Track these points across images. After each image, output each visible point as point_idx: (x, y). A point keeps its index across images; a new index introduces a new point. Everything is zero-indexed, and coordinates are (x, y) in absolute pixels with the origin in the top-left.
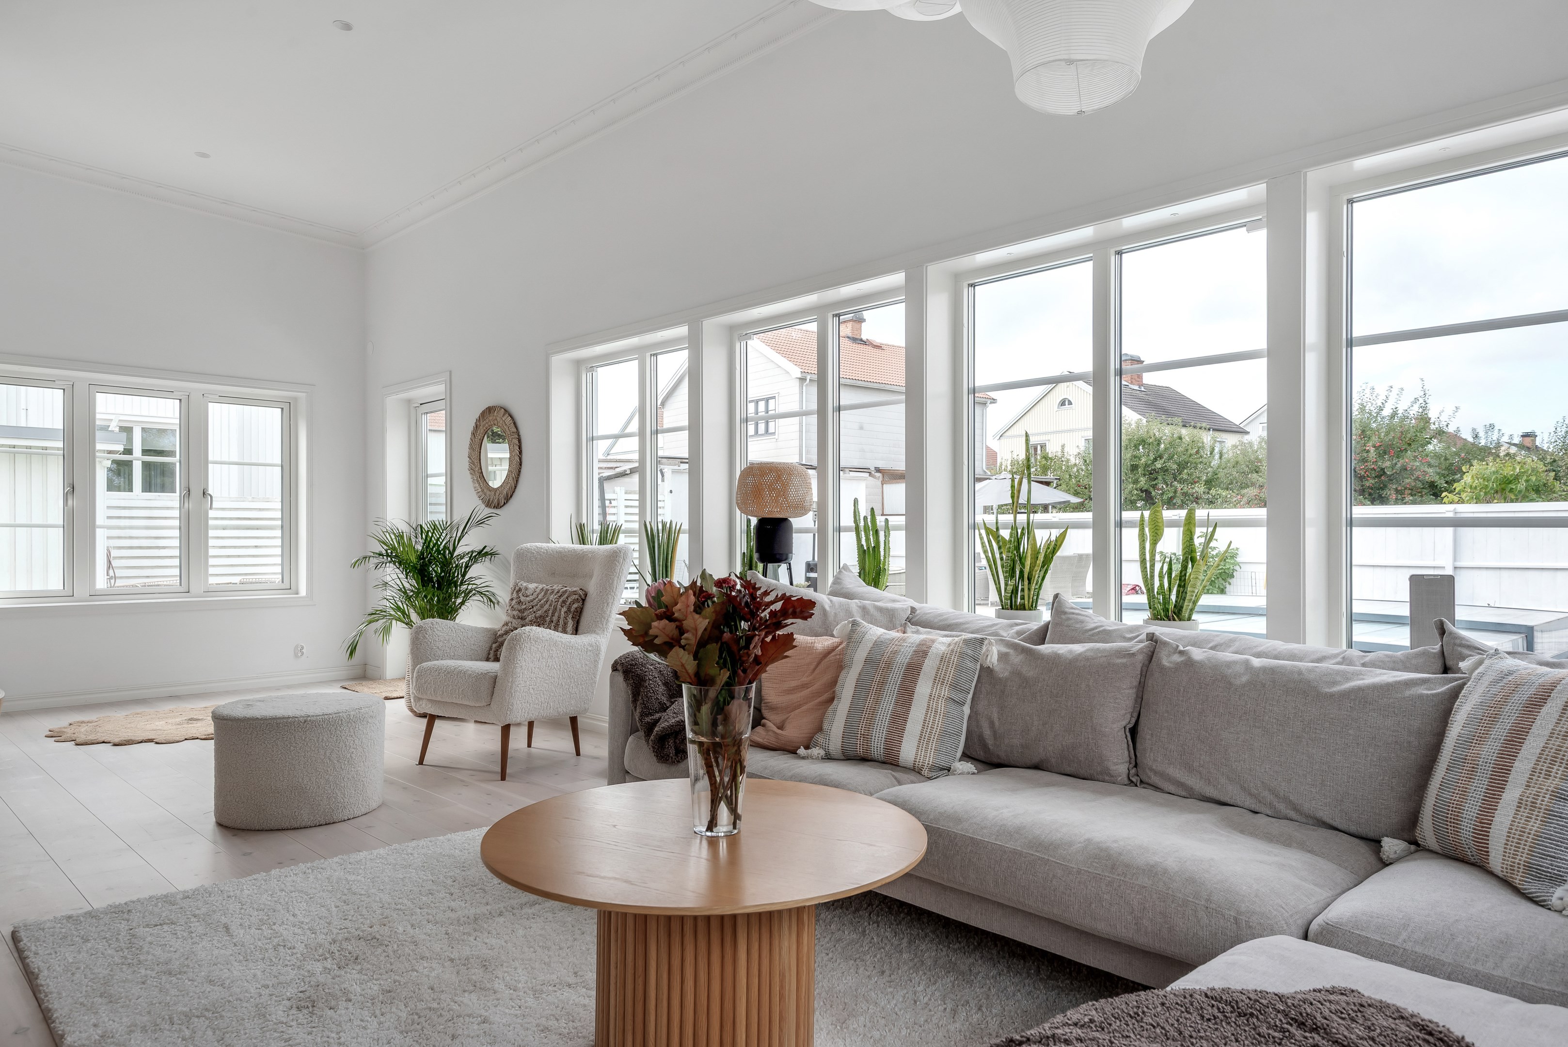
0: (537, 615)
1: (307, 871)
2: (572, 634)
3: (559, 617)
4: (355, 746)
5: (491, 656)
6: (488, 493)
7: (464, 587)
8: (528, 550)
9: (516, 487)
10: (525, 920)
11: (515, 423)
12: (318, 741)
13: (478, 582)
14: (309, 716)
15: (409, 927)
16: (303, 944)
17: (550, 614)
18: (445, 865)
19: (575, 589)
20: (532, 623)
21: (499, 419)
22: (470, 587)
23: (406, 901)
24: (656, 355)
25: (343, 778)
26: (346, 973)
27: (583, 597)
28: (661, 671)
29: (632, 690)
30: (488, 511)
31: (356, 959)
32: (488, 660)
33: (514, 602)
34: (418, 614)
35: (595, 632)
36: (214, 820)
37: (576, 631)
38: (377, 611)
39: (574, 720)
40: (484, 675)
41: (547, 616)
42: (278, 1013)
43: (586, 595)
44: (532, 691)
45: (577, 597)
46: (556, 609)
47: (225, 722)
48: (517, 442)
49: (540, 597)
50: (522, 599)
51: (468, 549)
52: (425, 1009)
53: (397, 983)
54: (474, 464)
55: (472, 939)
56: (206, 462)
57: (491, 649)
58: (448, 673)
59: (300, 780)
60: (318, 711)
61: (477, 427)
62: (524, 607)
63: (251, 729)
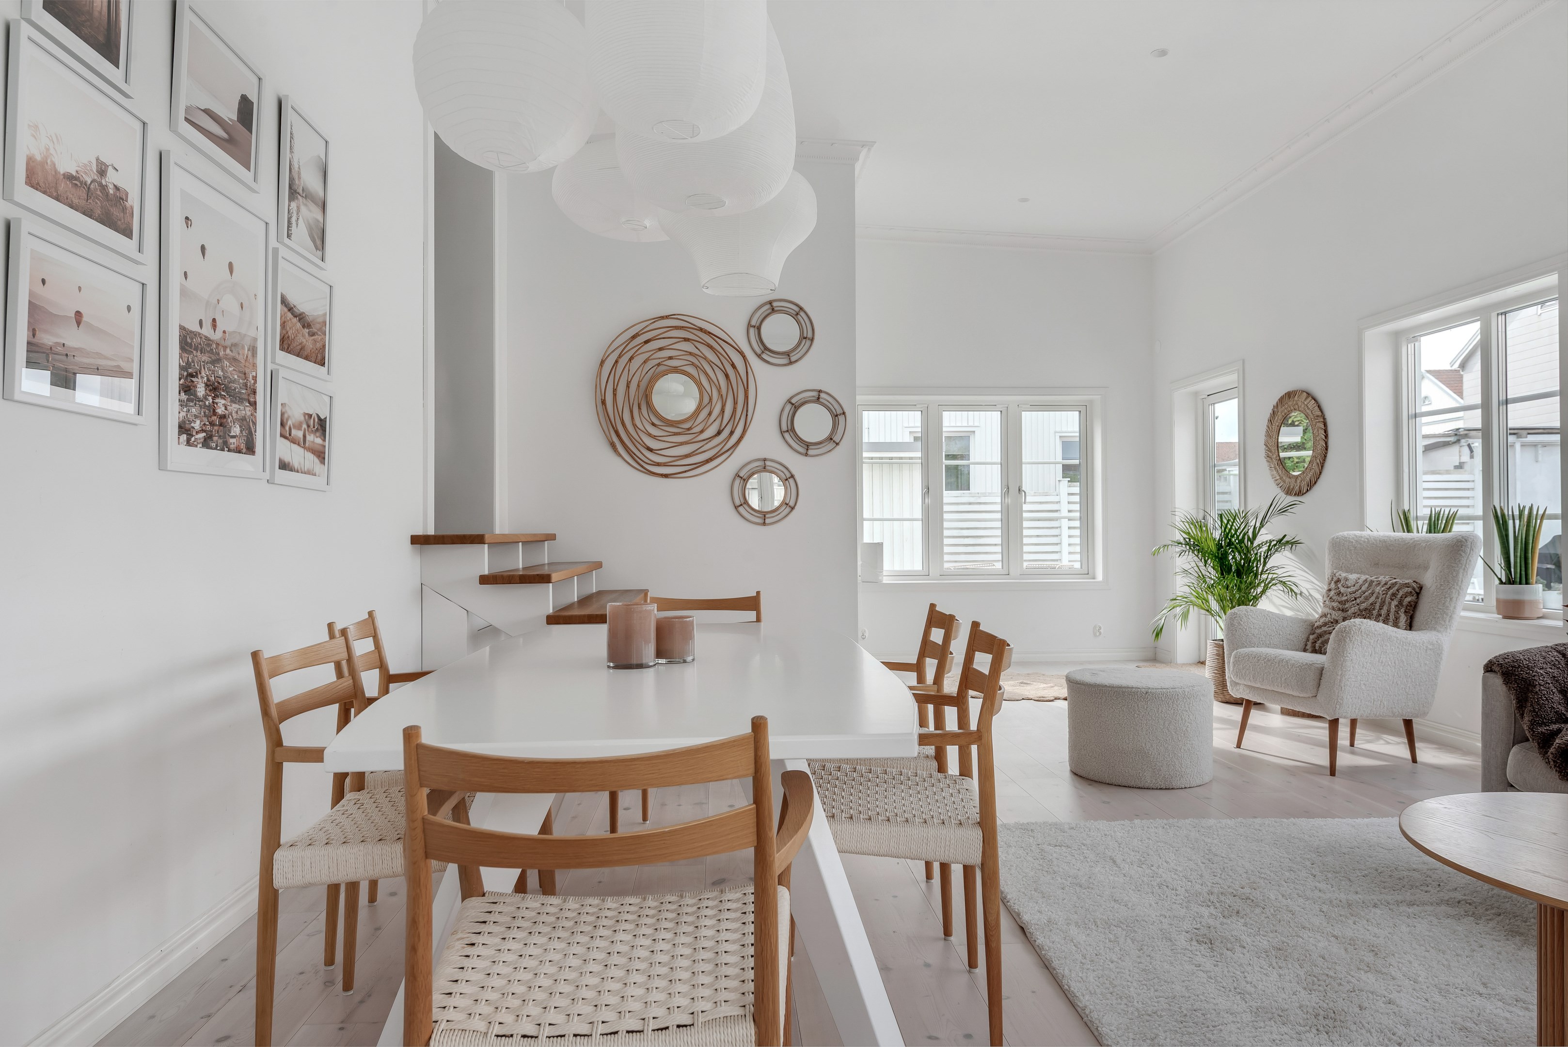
0: (1362, 608)
1: (1165, 827)
2: (1406, 629)
3: (1389, 611)
4: (1190, 721)
5: (1309, 647)
6: (1287, 480)
7: (1264, 576)
8: (1345, 539)
9: (1320, 473)
10: (1406, 918)
11: (1319, 406)
12: (1158, 712)
13: (1279, 571)
14: (1150, 688)
15: (1280, 896)
16: (1183, 889)
17: (1377, 607)
18: (1298, 847)
19: (1407, 581)
20: (1355, 615)
21: (1300, 404)
22: (1270, 576)
23: (1269, 872)
24: (1505, 313)
25: (1180, 749)
26: (1231, 922)
27: (1417, 590)
28: (1554, 677)
29: (1516, 695)
30: (1290, 499)
31: (1238, 912)
32: (1305, 650)
33: (1332, 593)
34: (1217, 601)
35: (1435, 629)
36: (1068, 768)
37: (1410, 627)
38: (1178, 596)
39: (1408, 724)
40: (1310, 666)
41: (1374, 609)
42: (1182, 941)
43: (1421, 588)
44: (1363, 687)
45: (1410, 590)
46: (1384, 602)
47: (1079, 686)
48: (1322, 426)
49: (1364, 588)
50: (1342, 590)
51: (1269, 537)
52: (1323, 974)
53: (1285, 944)
54: (1271, 452)
55: (1351, 922)
56: (1021, 463)
57: (1308, 640)
58: (1269, 661)
59: (1144, 745)
60: (1156, 685)
61: (1274, 413)
62: (1344, 598)
63: (1101, 695)
